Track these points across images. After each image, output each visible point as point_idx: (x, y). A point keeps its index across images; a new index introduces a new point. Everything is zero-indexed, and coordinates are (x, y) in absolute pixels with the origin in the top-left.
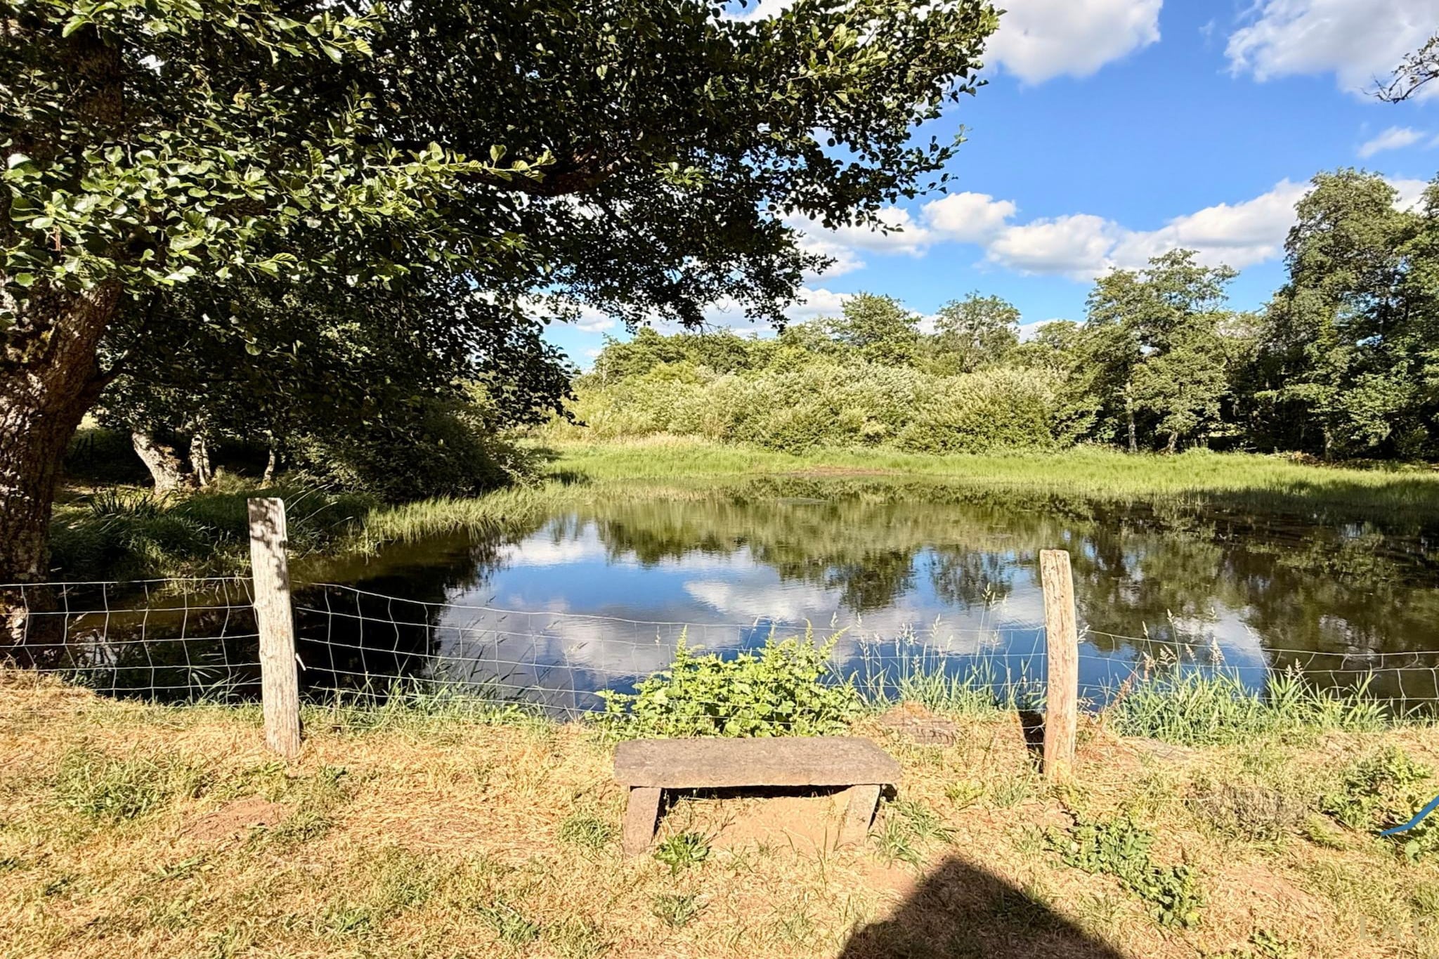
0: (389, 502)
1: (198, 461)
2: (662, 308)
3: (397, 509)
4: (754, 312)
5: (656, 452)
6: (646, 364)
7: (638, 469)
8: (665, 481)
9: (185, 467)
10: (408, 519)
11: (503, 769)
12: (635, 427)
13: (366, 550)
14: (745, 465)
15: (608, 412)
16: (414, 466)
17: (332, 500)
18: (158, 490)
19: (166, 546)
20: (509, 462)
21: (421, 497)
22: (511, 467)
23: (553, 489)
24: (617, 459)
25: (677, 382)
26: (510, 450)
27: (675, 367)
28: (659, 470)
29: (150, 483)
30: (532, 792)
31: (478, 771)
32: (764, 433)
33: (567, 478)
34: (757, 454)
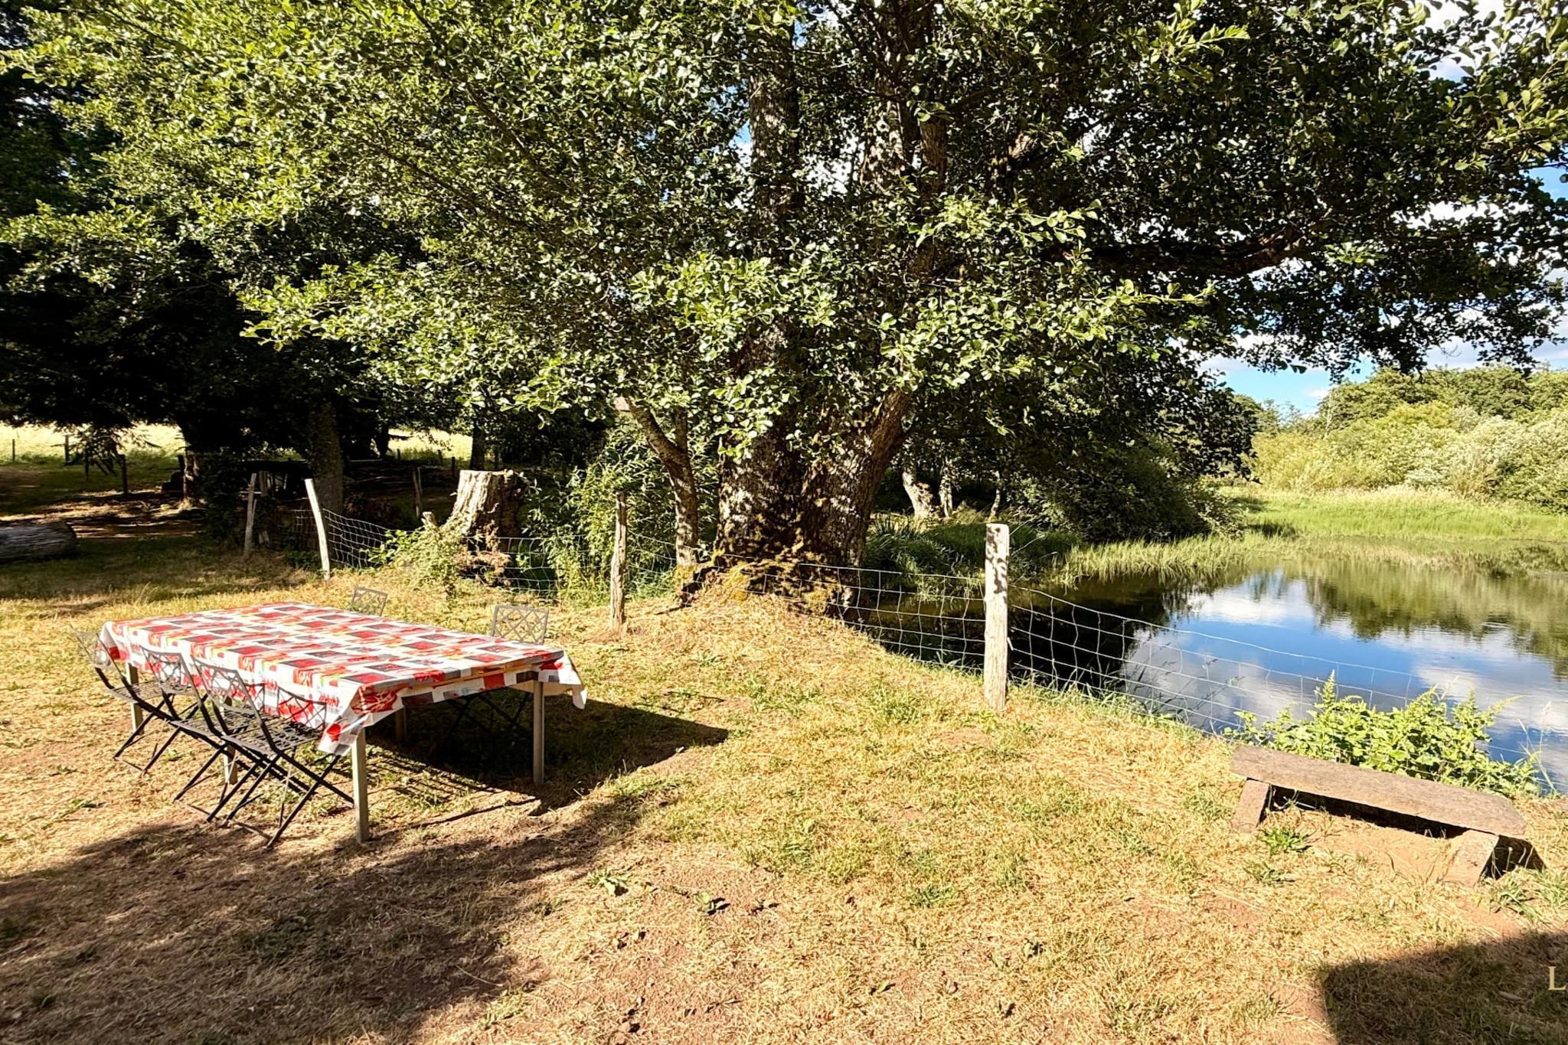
0: (1090, 541)
1: (945, 496)
2: (1376, 354)
3: (1095, 548)
4: (1490, 355)
5: (1384, 508)
6: (1383, 406)
7: (1357, 526)
8: (1391, 541)
9: (935, 501)
10: (1105, 558)
11: (1148, 753)
12: (1360, 479)
13: (1066, 582)
14: (1506, 529)
15: (1330, 461)
16: (1115, 508)
17: (1041, 535)
18: (916, 518)
19: (920, 563)
20: (1208, 510)
21: (1117, 538)
22: (1210, 515)
23: (1252, 539)
24: (1333, 513)
25: (1422, 426)
26: (1209, 497)
27: (1421, 408)
28: (1385, 527)
29: (911, 511)
30: (1167, 773)
31: (1127, 749)
32: (1543, 489)
33: (1269, 530)
34: (1530, 516)
